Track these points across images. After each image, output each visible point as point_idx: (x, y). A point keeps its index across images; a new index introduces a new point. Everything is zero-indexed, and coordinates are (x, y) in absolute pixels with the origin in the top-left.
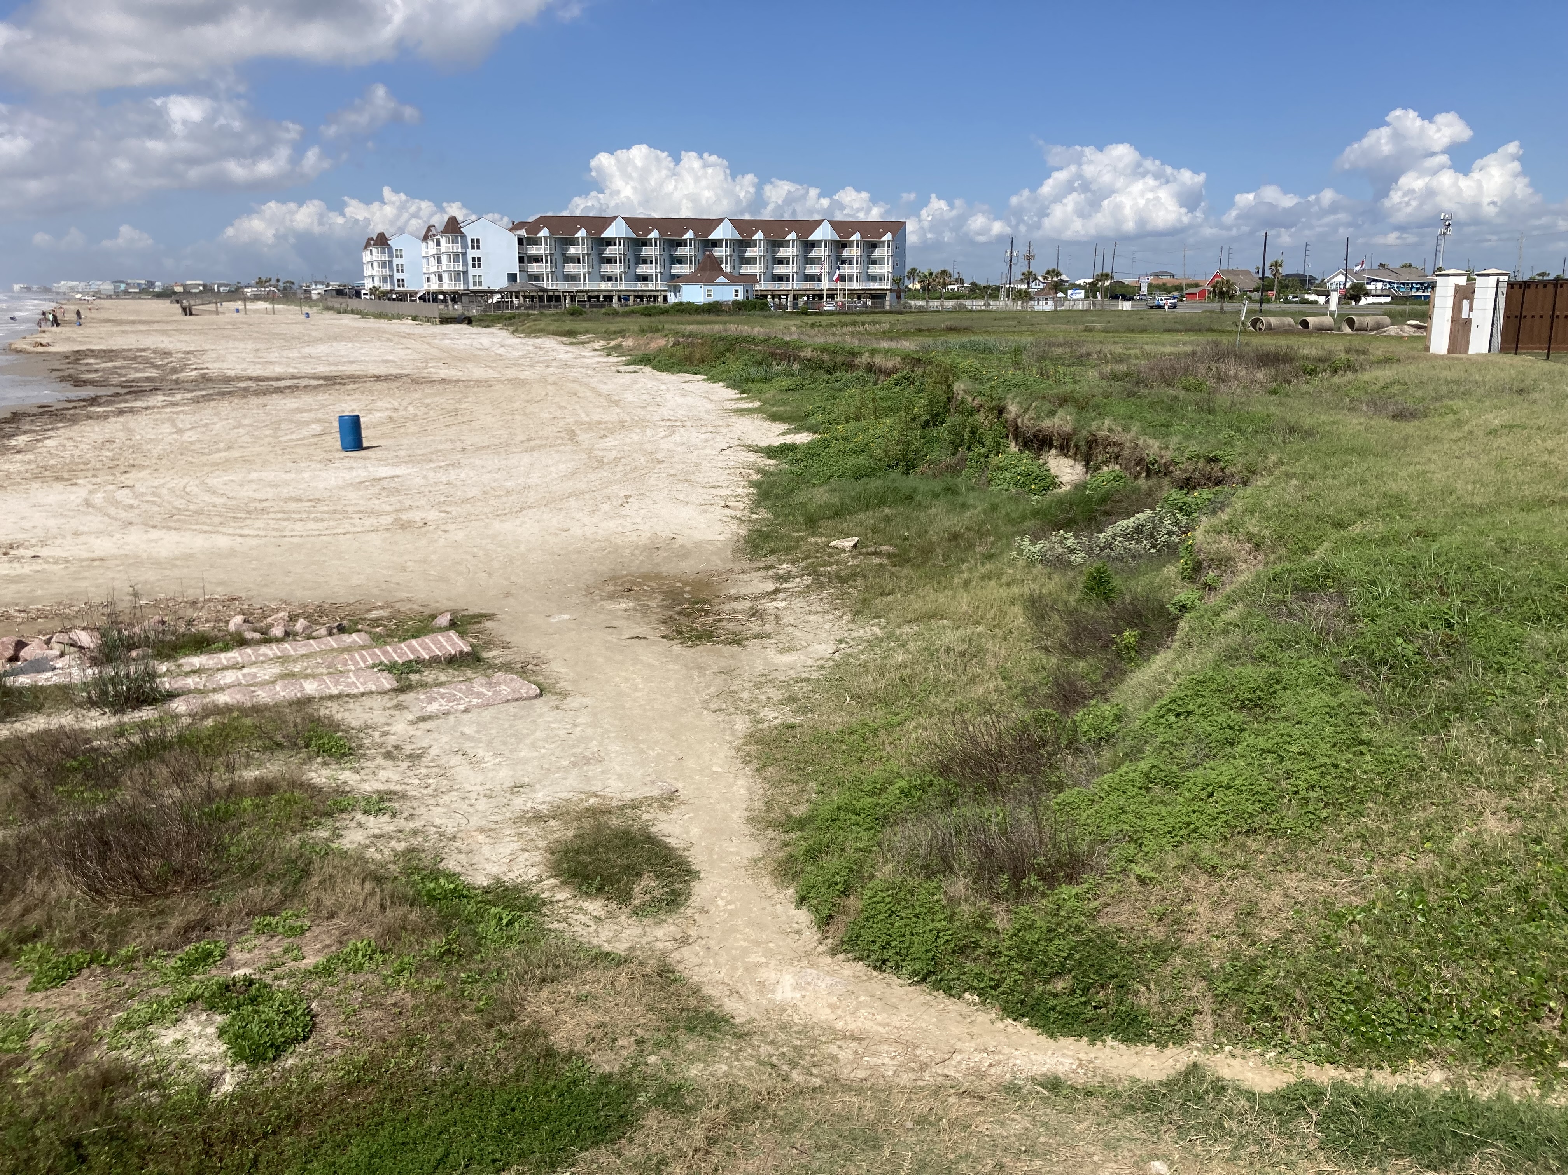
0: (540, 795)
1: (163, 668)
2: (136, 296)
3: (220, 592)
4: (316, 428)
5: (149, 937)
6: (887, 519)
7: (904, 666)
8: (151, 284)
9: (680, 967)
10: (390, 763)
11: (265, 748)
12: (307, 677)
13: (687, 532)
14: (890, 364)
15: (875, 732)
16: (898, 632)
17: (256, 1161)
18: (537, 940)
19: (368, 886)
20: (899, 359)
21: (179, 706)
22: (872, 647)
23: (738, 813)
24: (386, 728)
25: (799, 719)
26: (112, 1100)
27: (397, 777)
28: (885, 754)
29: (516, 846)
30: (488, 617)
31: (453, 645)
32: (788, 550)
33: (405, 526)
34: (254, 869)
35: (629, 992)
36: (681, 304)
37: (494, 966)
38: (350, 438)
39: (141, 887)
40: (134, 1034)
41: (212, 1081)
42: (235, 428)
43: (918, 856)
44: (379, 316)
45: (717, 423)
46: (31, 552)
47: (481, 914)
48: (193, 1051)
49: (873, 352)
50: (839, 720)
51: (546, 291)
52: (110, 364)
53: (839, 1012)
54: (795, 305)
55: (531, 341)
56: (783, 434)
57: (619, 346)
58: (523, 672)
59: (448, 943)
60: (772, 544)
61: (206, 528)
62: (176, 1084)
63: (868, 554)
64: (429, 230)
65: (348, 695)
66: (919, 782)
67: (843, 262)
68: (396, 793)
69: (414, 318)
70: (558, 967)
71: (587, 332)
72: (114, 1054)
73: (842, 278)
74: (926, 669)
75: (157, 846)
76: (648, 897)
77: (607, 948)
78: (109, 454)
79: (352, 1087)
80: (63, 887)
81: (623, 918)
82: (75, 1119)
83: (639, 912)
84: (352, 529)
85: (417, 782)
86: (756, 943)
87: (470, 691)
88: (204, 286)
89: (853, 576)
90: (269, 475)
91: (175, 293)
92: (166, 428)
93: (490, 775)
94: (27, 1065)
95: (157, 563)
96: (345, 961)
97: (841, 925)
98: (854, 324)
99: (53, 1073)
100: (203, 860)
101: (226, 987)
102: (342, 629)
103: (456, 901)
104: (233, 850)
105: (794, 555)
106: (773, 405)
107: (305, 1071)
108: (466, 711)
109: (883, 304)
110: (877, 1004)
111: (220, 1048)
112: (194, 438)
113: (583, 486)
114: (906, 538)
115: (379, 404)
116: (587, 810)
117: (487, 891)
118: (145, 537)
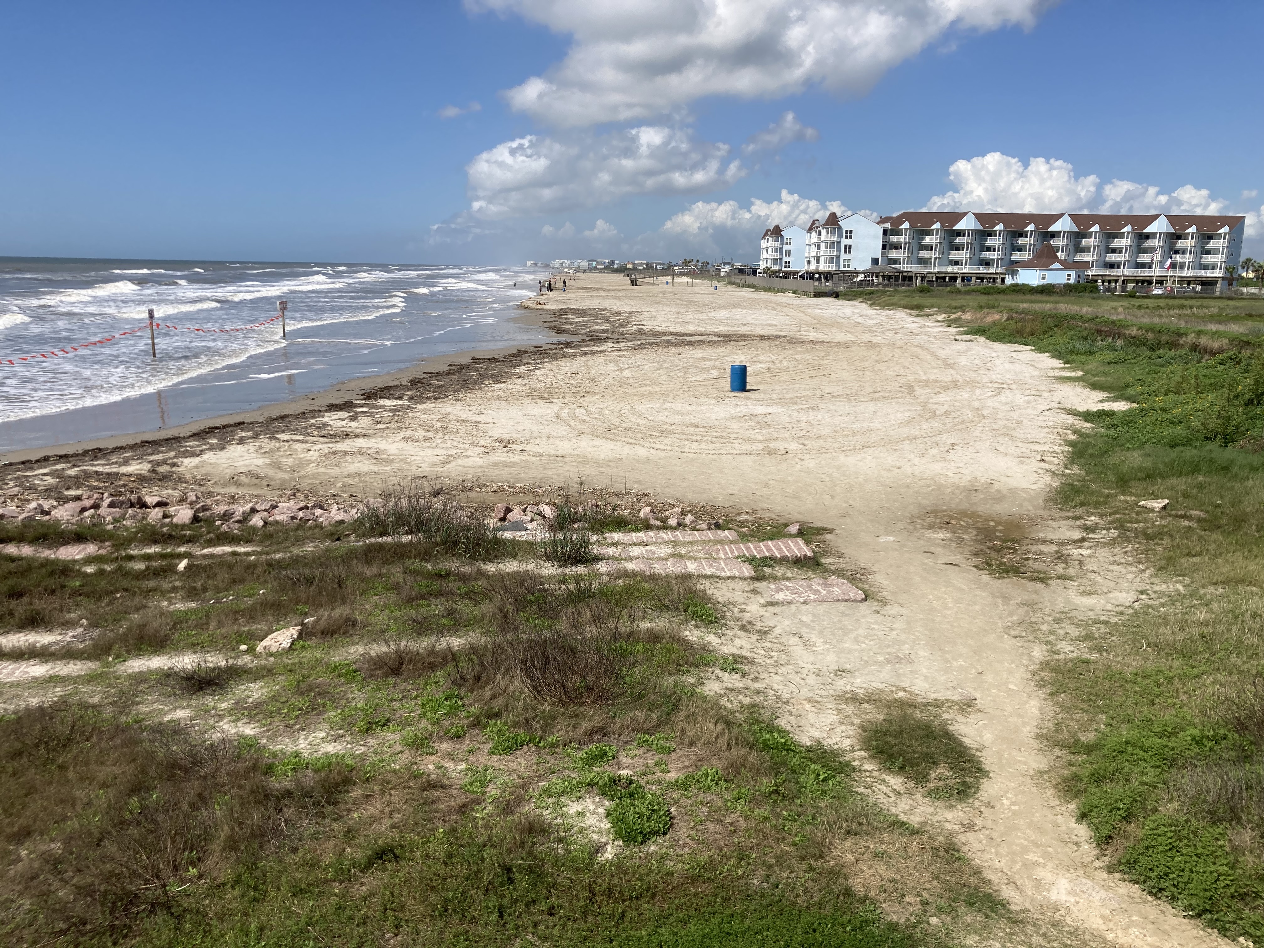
0: (858, 681)
1: (594, 538)
2: (601, 271)
3: (636, 488)
4: (714, 373)
5: (567, 732)
6: (1200, 487)
7: (1206, 623)
8: (612, 262)
9: (965, 849)
10: (743, 634)
11: (657, 608)
12: (690, 558)
13: (1003, 479)
14: (1216, 345)
15: (1170, 680)
16: (1202, 591)
17: (623, 915)
18: (846, 799)
19: (720, 727)
20: (1227, 341)
21: (602, 567)
22: (1173, 602)
23: (1028, 728)
24: (743, 607)
25: (1094, 656)
26: (534, 844)
27: (749, 646)
28: (1177, 701)
29: (835, 718)
30: (829, 531)
31: (800, 549)
32: (1097, 505)
33: (771, 452)
34: (640, 697)
35: (919, 859)
36: (1017, 285)
37: (810, 812)
38: (737, 382)
39: (565, 695)
40: (551, 800)
41: (599, 849)
42: (658, 369)
43: (1205, 801)
44: (768, 290)
45: (1040, 388)
46: (520, 447)
47: (803, 767)
48: (588, 823)
49: (1199, 333)
50: (1134, 664)
51: (902, 272)
52: (580, 319)
53: (1111, 925)
54: (1123, 289)
55: (884, 313)
56: (1101, 401)
57: (959, 319)
58: (853, 579)
59: (776, 785)
60: (1082, 497)
61: (631, 441)
62: (575, 843)
63: (1177, 516)
64: (813, 223)
65: (718, 577)
66: (1212, 733)
67: (1176, 252)
68: (746, 658)
69: (794, 292)
70: (861, 824)
71: (932, 306)
72: (538, 811)
73: (1173, 266)
74: (1229, 630)
75: (578, 667)
76: (941, 783)
77: (903, 818)
78: (574, 383)
79: (695, 879)
80: (517, 683)
81: (918, 796)
82: (510, 851)
83: (933, 794)
84: (732, 451)
85: (763, 652)
86: (1036, 844)
87: (809, 587)
88: (647, 264)
89: (1160, 535)
90: (678, 406)
91: (627, 269)
92: (612, 367)
93: (820, 657)
94: (483, 805)
95: (597, 463)
96: (698, 781)
97: (1120, 847)
98: (1182, 307)
99: (499, 815)
100: (606, 683)
101: (615, 781)
102: (718, 526)
103: (784, 753)
104: (628, 679)
105: (1103, 509)
106: (1094, 376)
107: (663, 858)
108: (805, 603)
109: (1213, 291)
110: (1150, 926)
111: (606, 825)
112: (630, 375)
113: (916, 433)
114: (1219, 506)
115: (762, 358)
116: (896, 700)
117: (809, 750)
118: (591, 443)
